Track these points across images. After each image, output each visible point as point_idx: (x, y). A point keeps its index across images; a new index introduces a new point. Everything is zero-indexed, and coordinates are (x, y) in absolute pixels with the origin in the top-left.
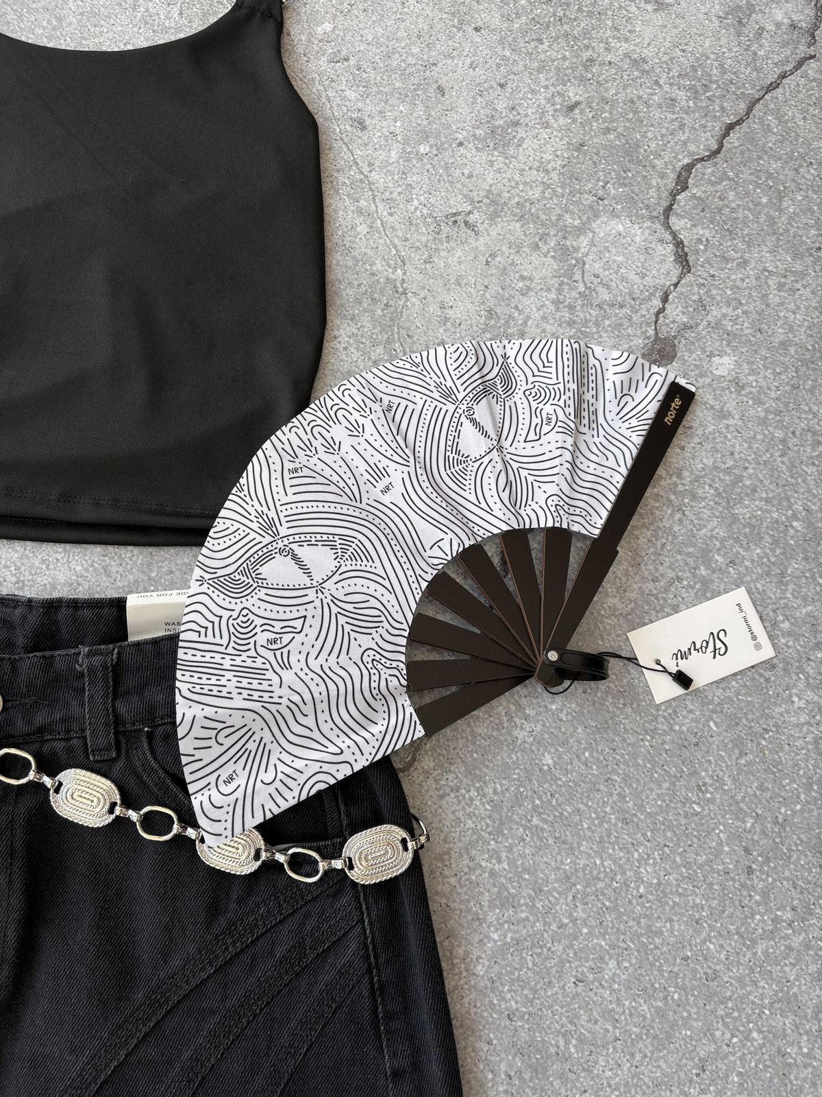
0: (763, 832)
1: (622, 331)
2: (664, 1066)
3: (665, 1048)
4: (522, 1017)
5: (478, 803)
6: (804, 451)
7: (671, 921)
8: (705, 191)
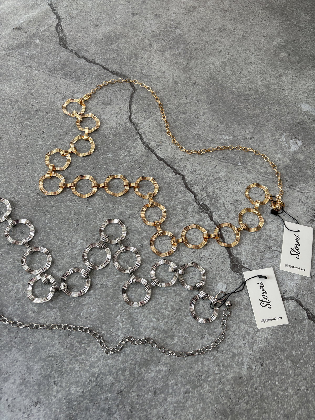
0: (46, 205)
1: (250, 255)
2: (4, 142)
3: (9, 145)
4: (45, 115)
5: (109, 131)
6: (172, 301)
7: (41, 164)
8: (305, 326)
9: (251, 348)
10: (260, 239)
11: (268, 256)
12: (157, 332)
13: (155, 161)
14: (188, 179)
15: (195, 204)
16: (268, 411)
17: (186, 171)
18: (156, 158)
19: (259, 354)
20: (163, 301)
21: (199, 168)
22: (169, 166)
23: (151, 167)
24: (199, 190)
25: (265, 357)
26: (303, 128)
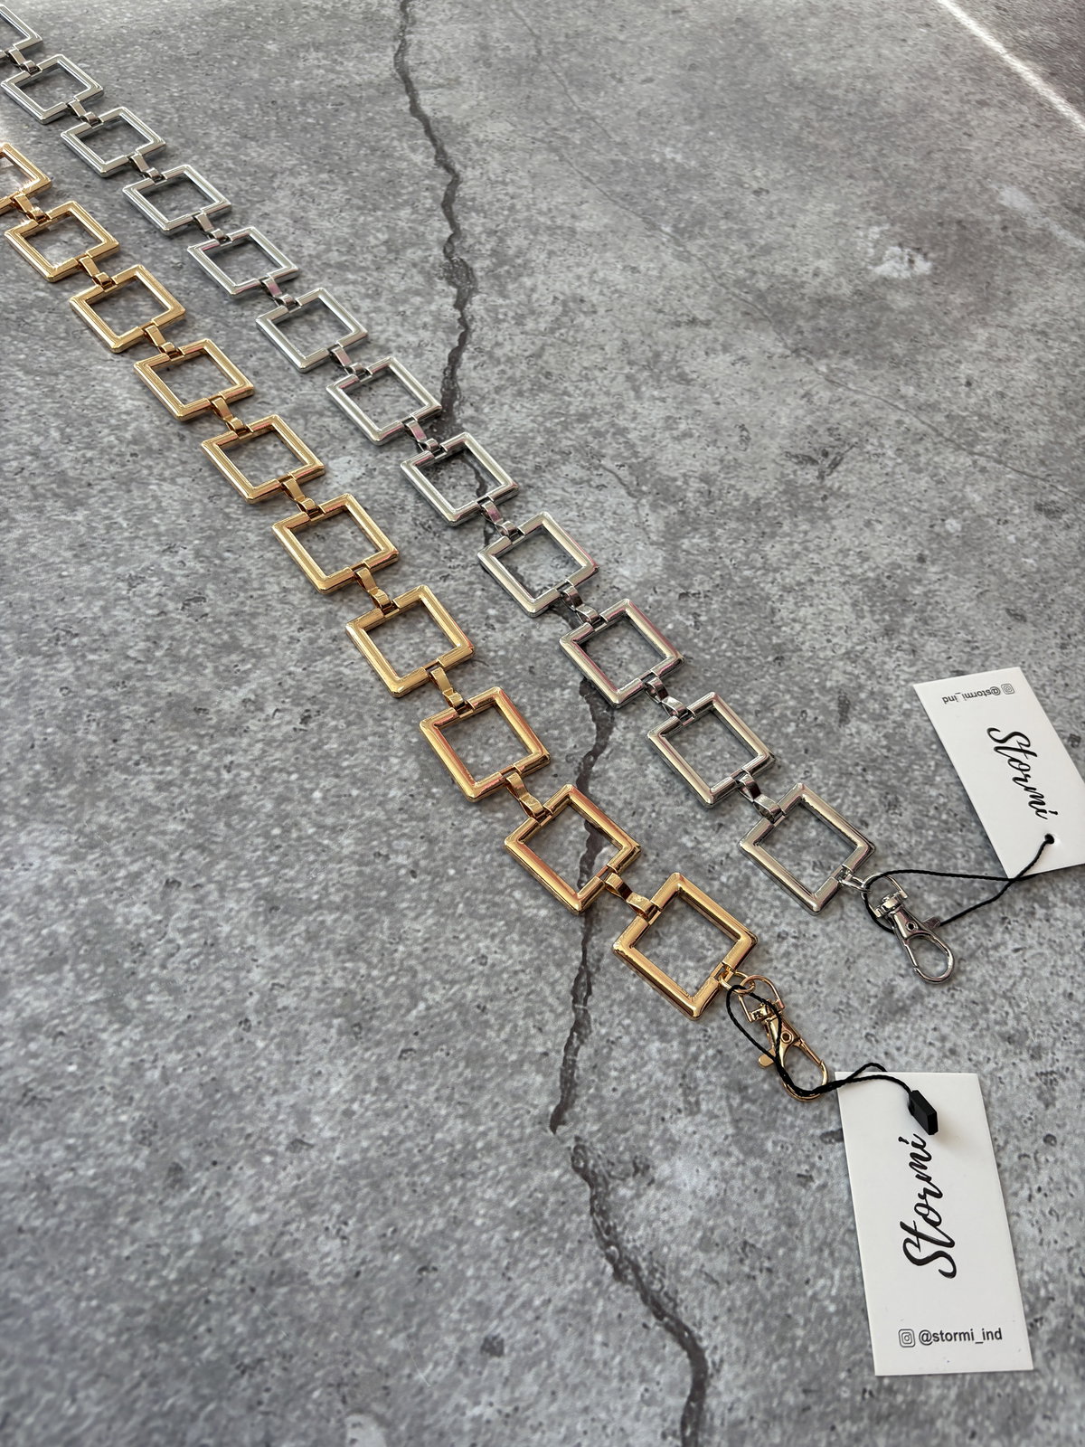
9: (308, 659)
10: (579, 421)
11: (571, 470)
12: (35, 464)
13: (399, 112)
14: (464, 191)
15: (437, 252)
16: (218, 849)
17: (477, 173)
18: (406, 108)
19: (320, 688)
20: (123, 408)
21: (526, 182)
22: (433, 140)
23: (372, 119)
24: (478, 229)
25: (332, 707)
26: (963, 240)
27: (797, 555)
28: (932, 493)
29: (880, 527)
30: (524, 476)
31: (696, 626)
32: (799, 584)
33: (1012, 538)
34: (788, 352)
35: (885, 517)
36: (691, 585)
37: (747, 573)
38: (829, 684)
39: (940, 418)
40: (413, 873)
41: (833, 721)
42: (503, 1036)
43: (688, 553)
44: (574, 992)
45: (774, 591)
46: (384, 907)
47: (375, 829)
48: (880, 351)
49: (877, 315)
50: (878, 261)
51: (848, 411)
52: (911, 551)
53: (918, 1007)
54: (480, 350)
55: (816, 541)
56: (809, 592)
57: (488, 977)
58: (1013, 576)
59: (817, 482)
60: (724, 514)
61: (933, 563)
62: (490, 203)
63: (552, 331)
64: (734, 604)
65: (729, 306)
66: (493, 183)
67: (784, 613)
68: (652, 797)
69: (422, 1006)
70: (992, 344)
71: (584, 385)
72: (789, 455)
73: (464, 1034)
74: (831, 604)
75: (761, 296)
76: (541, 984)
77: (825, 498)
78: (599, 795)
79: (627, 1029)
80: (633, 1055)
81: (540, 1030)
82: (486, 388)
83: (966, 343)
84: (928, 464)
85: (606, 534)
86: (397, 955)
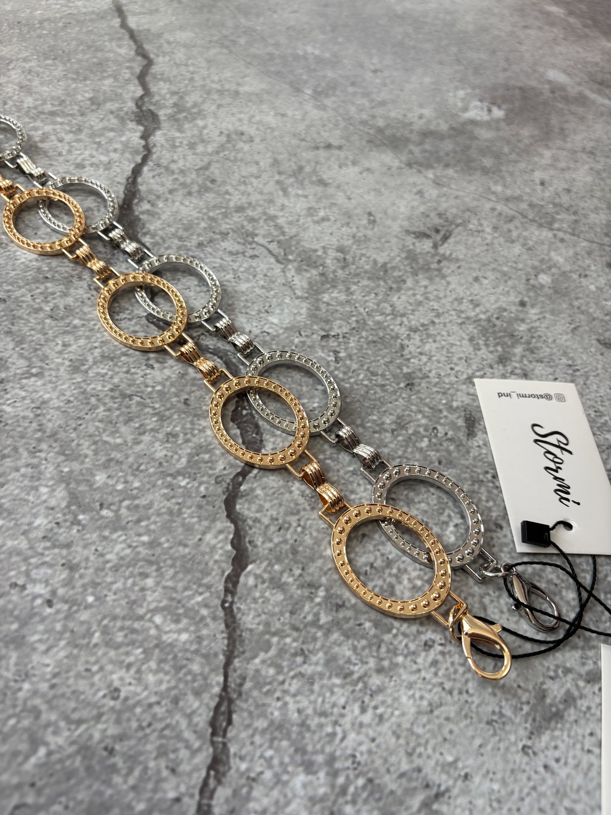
10: (237, 211)
11: (229, 245)
13: (112, 27)
14: (156, 69)
15: (131, 105)
17: (167, 59)
18: (117, 25)
21: (203, 65)
23: (91, 31)
24: (164, 91)
26: (525, 99)
27: (420, 303)
28: (524, 257)
29: (486, 282)
30: (189, 250)
31: (337, 360)
32: (423, 325)
33: (592, 288)
34: (403, 166)
35: (489, 274)
36: (331, 329)
37: (379, 318)
38: (455, 404)
39: (524, 206)
40: (49, 603)
41: (462, 435)
42: (131, 781)
43: (328, 304)
44: (213, 723)
45: (403, 331)
46: (13, 641)
47: (15, 559)
48: (473, 165)
49: (468, 142)
50: (465, 109)
51: (452, 202)
52: (514, 298)
53: (572, 711)
54: (159, 165)
55: (435, 293)
56: (432, 330)
57: (119, 713)
58: (598, 314)
59: (432, 251)
60: (357, 275)
61: (533, 306)
62: (175, 77)
63: (218, 153)
64: (369, 343)
65: (356, 137)
66: (178, 65)
67: (412, 348)
68: (298, 512)
69: (42, 751)
70: (555, 159)
71: (242, 188)
72: (408, 232)
73: (87, 782)
74: (451, 340)
75: (380, 130)
76: (178, 717)
77: (439, 262)
78: (246, 513)
79: (269, 761)
80: (275, 793)
81: (173, 771)
82: (161, 190)
83: (536, 159)
84: (519, 237)
85: (258, 291)
86: (21, 695)
